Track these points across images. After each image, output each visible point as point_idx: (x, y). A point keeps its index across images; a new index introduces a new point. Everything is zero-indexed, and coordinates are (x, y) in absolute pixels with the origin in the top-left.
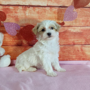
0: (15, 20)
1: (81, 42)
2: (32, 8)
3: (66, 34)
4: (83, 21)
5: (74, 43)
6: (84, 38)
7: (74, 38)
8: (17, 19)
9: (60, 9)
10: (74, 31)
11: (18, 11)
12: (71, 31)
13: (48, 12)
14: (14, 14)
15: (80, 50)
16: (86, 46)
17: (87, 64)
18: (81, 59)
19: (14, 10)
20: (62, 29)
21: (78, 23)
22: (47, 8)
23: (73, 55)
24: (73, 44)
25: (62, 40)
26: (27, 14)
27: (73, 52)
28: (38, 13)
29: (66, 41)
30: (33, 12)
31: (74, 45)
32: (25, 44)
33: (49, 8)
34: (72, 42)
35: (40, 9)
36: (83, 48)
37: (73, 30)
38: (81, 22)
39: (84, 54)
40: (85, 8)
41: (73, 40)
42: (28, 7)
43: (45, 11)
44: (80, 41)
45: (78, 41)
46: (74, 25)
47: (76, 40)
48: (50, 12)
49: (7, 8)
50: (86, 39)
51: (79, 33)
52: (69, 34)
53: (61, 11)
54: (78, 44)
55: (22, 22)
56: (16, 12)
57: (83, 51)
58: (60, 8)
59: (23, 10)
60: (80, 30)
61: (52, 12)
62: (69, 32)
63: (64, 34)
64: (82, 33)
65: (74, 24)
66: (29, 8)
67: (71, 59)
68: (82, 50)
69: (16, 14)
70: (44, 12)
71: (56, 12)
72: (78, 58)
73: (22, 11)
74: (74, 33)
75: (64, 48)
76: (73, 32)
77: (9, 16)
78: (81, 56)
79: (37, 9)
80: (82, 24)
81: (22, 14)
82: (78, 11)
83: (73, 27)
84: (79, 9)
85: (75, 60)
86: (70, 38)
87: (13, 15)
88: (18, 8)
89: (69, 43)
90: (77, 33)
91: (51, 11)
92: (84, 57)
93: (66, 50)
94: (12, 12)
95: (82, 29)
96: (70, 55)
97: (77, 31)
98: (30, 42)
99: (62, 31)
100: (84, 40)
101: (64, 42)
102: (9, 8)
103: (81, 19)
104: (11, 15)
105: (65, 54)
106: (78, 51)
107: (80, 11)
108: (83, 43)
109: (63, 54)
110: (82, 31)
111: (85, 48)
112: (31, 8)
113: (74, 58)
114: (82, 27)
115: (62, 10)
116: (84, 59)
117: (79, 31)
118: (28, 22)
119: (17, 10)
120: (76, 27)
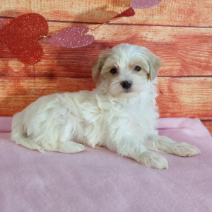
1: (171, 70)
4: (180, 11)
6: (179, 58)
10: (156, 39)
12: (148, 40)
15: (166, 89)
16: (183, 79)
17: (182, 128)
18: (168, 114)
20: (124, 31)
21: (166, 17)
32: (17, 73)
36: (176, 86)
37: (151, 37)
38: (174, 14)
39: (174, 102)
44: (167, 68)
46: (155, 23)
50: (184, 61)
51: (167, 44)
54: (162, 74)
57: (173, 94)
60: (170, 35)
62: (142, 41)
64: (174, 44)
65: (156, 19)
68: (171, 91)
74: (154, 43)
76: (151, 42)
78: (169, 108)
80: (178, 19)
83: (154, 27)
90: (162, 45)
92: (176, 110)
95: (176, 33)
97: (162, 38)
98: (31, 67)
99: (123, 38)
100: (177, 63)
108: (175, 73)
110: (174, 40)
111: (180, 86)
114: (176, 29)
116: (174, 115)
117: (168, 39)
118: (25, 6)
120: (160, 27)
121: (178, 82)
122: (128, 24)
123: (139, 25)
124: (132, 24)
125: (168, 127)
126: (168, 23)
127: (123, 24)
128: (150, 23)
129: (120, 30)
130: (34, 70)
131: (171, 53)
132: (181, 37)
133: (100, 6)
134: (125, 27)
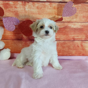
0: (15, 15)
1: (82, 38)
2: (32, 3)
3: (66, 30)
4: (84, 17)
5: (74, 39)
6: (85, 34)
7: (74, 34)
8: (17, 14)
10: (75, 27)
11: (18, 6)
12: (71, 27)
13: (48, 7)
14: (14, 9)
15: (80, 45)
16: (86, 42)
17: (86, 60)
18: (81, 55)
19: (14, 5)
21: (78, 19)
22: (47, 4)
23: (73, 50)
24: (73, 40)
25: (62, 36)
26: (27, 9)
27: (72, 47)
28: (38, 8)
29: (66, 36)
30: (33, 7)
31: (74, 40)
32: (26, 39)
33: (49, 3)
34: (72, 38)
35: (40, 4)
36: (84, 44)
37: (73, 26)
38: (81, 18)
39: (84, 50)
40: (86, 4)
41: (73, 36)
42: (27, 2)
43: (45, 6)
44: (80, 37)
45: (78, 37)
46: (74, 21)
47: (76, 36)
48: (50, 7)
49: (7, 3)
50: (87, 35)
51: (79, 29)
52: (69, 30)
53: (61, 7)
54: (78, 40)
56: (16, 7)
57: (83, 47)
58: (60, 3)
59: (23, 5)
60: (80, 26)
61: (52, 7)
62: (69, 28)
63: (64, 29)
64: (82, 29)
65: (74, 20)
66: (29, 3)
67: (71, 54)
68: (82, 46)
69: (15, 9)
71: (56, 7)
72: (78, 53)
73: (21, 6)
75: (64, 43)
76: (73, 28)
77: (9, 10)
78: (81, 52)
79: (37, 4)
80: (83, 20)
81: (22, 9)
82: (79, 7)
83: (74, 23)
84: (80, 5)
85: (75, 56)
86: (70, 34)
87: (13, 9)
88: (18, 3)
89: (69, 38)
90: (77, 29)
91: (51, 6)
92: (84, 53)
93: (66, 45)
94: (12, 7)
95: (82, 25)
96: (70, 51)
97: (77, 27)
98: (30, 37)
99: (62, 27)
100: (84, 36)
101: (64, 38)
102: (9, 3)
103: (82, 15)
104: (11, 9)
105: (65, 49)
106: (78, 46)
107: (81, 7)
108: (83, 39)
109: (63, 49)
110: (82, 27)
111: (86, 44)
112: (30, 3)
113: (74, 53)
114: (82, 23)
115: (62, 5)
116: (83, 55)
117: (79, 27)
118: (27, 17)
119: (17, 5)
120: (76, 23)
121: (85, 43)
122: (64, 22)
123: (68, 22)
124: (65, 22)
125: (81, 59)
126: (79, 21)
127: (62, 22)
128: (72, 21)
129: (61, 24)
130: (31, 38)
131: (81, 32)
132: (85, 26)
133: (53, 16)
134: (63, 23)
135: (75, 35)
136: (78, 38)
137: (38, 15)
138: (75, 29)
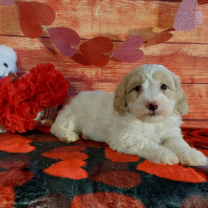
3: (176, 59)
5: (192, 79)
7: (193, 69)
8: (75, 23)
9: (166, 5)
10: (195, 54)
11: (79, 7)
12: (188, 54)
13: (140, 10)
14: (69, 12)
15: (204, 94)
19: (71, 4)
20: (169, 48)
21: (202, 37)
22: (140, 3)
24: (190, 81)
26: (97, 14)
27: (189, 98)
28: (119, 11)
30: (109, 9)
31: (192, 83)
33: (143, 2)
34: (187, 77)
37: (191, 52)
41: (190, 73)
43: (134, 8)
44: (205, 77)
45: (201, 75)
46: (194, 41)
47: (197, 74)
48: (144, 11)
51: (204, 58)
52: (182, 60)
53: (169, 10)
54: (202, 82)
55: (85, 31)
56: (74, 9)
59: (89, 4)
60: (206, 51)
61: (149, 11)
63: (171, 58)
69: (73, 13)
70: (132, 10)
71: (157, 10)
72: (200, 111)
73: (86, 7)
74: (194, 57)
79: (117, 4)
81: (86, 13)
83: (193, 45)
86: (185, 69)
87: (67, 14)
88: (80, 0)
90: (201, 58)
91: (147, 9)
94: (65, 9)
97: (200, 53)
99: (169, 53)
104: (64, 14)
106: (200, 96)
115: (171, 6)
117: (205, 54)
119: (77, 4)
120: (198, 45)
122: (172, 43)
123: (181, 43)
124: (175, 43)
126: (204, 42)
127: (168, 43)
129: (166, 47)
130: (102, 76)
134: (170, 45)
135: (196, 72)
136: (201, 77)
137: (119, 26)
138: (196, 58)
